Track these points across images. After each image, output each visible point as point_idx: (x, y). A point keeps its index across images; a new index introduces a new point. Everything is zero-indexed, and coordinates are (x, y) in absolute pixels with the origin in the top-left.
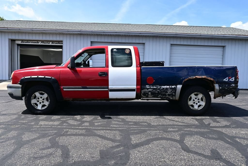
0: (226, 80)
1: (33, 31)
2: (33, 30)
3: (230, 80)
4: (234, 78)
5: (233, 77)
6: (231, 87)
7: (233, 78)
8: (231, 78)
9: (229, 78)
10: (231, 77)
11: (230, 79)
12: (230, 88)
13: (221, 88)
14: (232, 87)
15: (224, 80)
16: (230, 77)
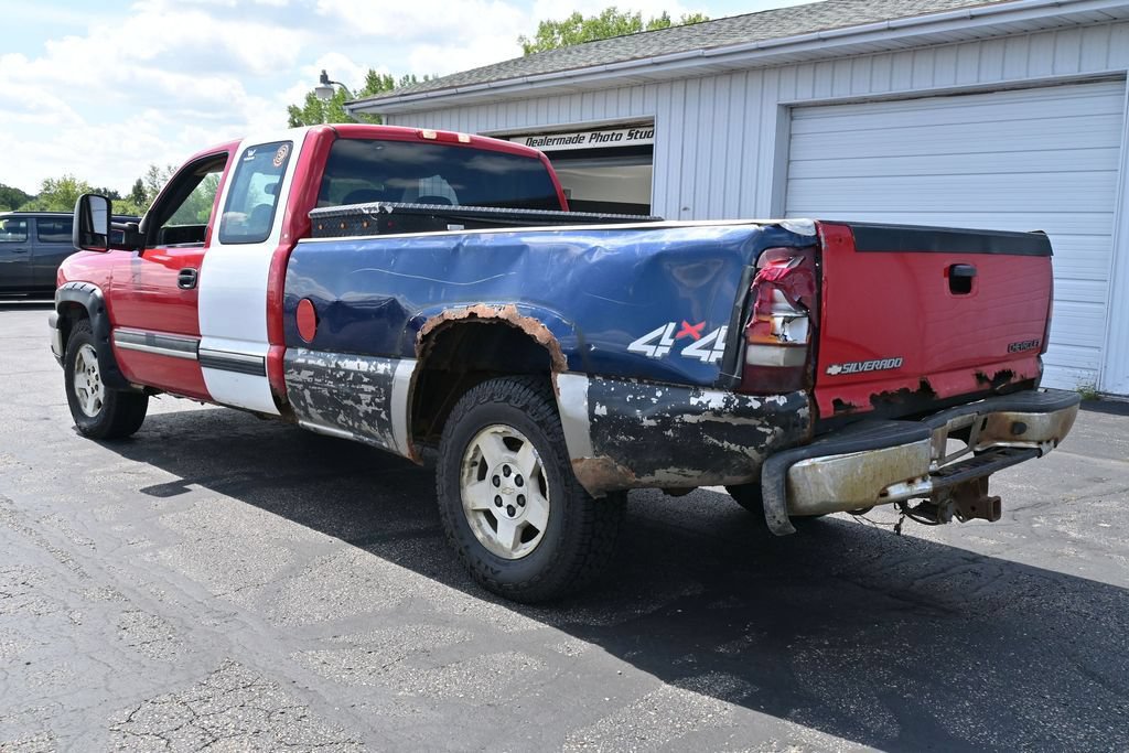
0: (650, 351)
1: (535, 86)
2: (532, 83)
3: (688, 351)
4: (724, 330)
5: (718, 325)
6: (688, 418)
7: (720, 335)
8: (704, 334)
9: (688, 330)
10: (701, 326)
11: (689, 341)
12: (683, 423)
13: (601, 410)
14: (695, 411)
15: (637, 346)
16: (692, 324)
